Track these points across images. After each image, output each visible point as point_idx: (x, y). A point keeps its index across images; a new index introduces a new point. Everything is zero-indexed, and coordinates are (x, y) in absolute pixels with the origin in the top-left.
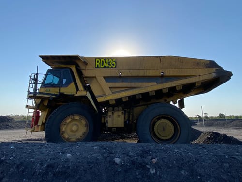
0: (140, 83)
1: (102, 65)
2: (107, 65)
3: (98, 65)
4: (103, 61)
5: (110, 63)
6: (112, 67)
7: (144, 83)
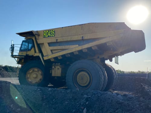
0: (68, 46)
1: (47, 35)
2: (50, 35)
3: (45, 35)
5: (52, 33)
6: (52, 36)
7: (71, 46)
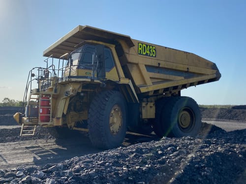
1: (144, 52)
2: (148, 52)
3: (140, 50)
4: (144, 47)
5: (151, 51)
6: (152, 56)
